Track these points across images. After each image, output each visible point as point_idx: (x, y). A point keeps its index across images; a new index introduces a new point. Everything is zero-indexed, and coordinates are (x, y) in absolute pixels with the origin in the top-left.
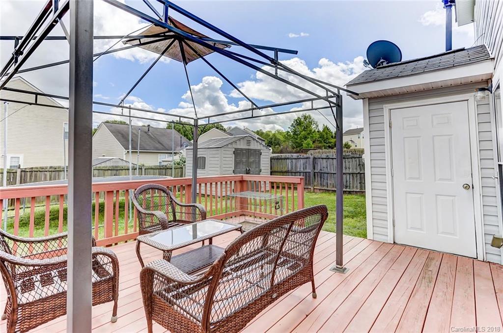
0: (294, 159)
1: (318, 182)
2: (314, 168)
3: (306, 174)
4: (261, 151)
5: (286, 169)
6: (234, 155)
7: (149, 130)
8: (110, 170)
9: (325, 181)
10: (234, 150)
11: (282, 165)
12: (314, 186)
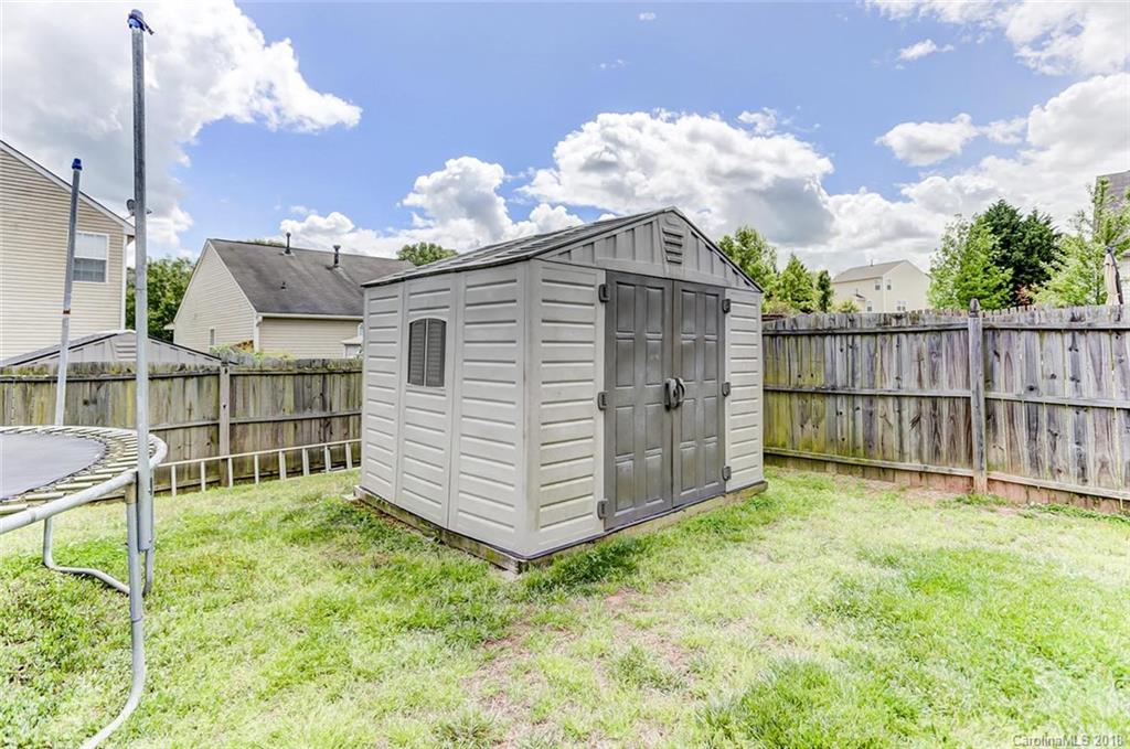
0: (862, 334)
1: (1011, 445)
2: (989, 380)
3: (935, 407)
4: (728, 295)
5: (820, 381)
6: (601, 309)
7: (336, 262)
9: (1068, 447)
10: (601, 279)
11: (800, 360)
12: (990, 467)
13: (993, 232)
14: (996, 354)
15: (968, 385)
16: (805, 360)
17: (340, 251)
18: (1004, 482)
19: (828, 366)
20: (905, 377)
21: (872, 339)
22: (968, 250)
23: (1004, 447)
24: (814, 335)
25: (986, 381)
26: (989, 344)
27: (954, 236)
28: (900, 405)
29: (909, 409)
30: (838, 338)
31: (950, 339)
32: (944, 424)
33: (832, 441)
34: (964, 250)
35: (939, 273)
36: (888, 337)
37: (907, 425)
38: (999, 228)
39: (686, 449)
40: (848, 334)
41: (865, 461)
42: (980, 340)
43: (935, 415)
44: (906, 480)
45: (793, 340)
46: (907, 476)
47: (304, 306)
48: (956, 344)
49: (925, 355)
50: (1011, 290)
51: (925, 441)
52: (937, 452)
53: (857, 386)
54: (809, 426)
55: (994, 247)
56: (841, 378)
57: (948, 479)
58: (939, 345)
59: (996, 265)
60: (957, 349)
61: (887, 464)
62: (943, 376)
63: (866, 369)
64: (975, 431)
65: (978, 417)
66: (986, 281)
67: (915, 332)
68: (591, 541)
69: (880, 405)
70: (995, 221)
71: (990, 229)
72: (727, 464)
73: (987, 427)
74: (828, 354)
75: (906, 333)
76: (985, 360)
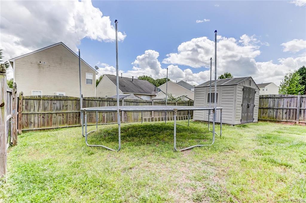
1: (304, 117)
3: (290, 111)
4: (256, 90)
6: (243, 92)
7: (133, 80)
8: (133, 102)
12: (299, 120)
13: (300, 75)
14: (303, 102)
15: (297, 107)
16: (264, 102)
17: (134, 78)
18: (302, 123)
19: (269, 103)
20: (284, 105)
21: (278, 99)
22: (292, 80)
23: (302, 117)
24: (266, 98)
25: (300, 106)
26: (301, 100)
27: (288, 76)
28: (283, 110)
29: (285, 111)
30: (272, 99)
31: (294, 99)
32: (291, 113)
33: (269, 117)
34: (291, 80)
35: (283, 86)
36: (282, 98)
37: (284, 114)
38: (302, 74)
39: (249, 114)
40: (273, 98)
41: (275, 120)
42: (300, 99)
43: (290, 112)
44: (283, 123)
45: (262, 99)
46: (283, 122)
47: (130, 91)
48: (295, 100)
49: (289, 102)
50: (304, 91)
51: (287, 116)
52: (289, 118)
53: (275, 107)
54: (264, 114)
55: (300, 79)
56: (271, 106)
57: (291, 123)
58: (292, 100)
59: (300, 84)
60: (295, 101)
61: (280, 120)
62: (292, 105)
63: (277, 104)
64: (297, 114)
65: (298, 112)
66: (297, 89)
67: (287, 98)
68: (240, 124)
69: (279, 111)
70: (301, 72)
71: (299, 74)
72: (254, 118)
73: (300, 113)
74: (269, 101)
75: (285, 98)
76: (300, 103)
